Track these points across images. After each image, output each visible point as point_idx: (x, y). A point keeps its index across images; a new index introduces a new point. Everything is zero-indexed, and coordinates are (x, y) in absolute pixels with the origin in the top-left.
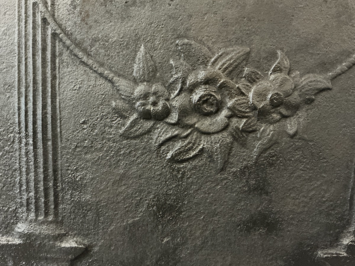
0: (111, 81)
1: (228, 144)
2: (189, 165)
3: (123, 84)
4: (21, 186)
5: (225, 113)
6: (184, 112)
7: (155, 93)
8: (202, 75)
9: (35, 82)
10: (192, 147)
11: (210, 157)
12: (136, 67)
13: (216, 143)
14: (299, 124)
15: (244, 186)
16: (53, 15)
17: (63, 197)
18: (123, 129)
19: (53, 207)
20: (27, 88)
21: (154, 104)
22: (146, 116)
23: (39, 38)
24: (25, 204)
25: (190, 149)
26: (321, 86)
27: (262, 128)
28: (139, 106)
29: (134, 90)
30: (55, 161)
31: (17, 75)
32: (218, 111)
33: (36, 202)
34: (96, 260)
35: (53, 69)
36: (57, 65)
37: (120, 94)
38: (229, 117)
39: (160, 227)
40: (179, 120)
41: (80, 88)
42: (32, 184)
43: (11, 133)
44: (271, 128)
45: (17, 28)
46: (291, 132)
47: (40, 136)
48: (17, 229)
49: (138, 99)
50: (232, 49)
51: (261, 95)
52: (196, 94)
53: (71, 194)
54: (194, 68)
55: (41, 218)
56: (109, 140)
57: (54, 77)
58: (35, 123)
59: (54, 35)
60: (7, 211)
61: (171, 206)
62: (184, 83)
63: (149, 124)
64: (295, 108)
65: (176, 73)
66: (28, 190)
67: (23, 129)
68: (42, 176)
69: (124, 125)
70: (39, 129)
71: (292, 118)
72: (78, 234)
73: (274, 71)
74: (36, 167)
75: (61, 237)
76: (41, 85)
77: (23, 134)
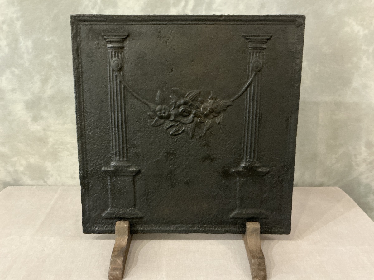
0: (147, 105)
1: (194, 128)
2: (179, 137)
3: (152, 105)
4: (113, 146)
5: (192, 116)
6: (176, 116)
7: (164, 109)
8: (182, 101)
9: (118, 106)
10: (180, 129)
11: (187, 133)
12: (156, 99)
13: (189, 127)
14: (220, 119)
15: (200, 144)
16: (124, 80)
17: (130, 150)
18: (152, 123)
19: (126, 154)
20: (114, 108)
21: (164, 113)
22: (161, 118)
23: (119, 89)
24: (114, 153)
25: (179, 130)
26: (228, 104)
27: (207, 121)
28: (158, 114)
29: (156, 108)
30: (126, 136)
31: (110, 103)
32: (189, 115)
33: (119, 153)
34: (143, 175)
35: (124, 100)
36: (126, 99)
37: (151, 110)
38: (194, 117)
39: (168, 161)
40: (174, 119)
41: (135, 108)
42: (117, 146)
43: (108, 126)
44: (210, 121)
45: (109, 85)
46: (218, 122)
47: (120, 127)
48: (111, 164)
49: (158, 111)
50: (193, 91)
51: (205, 108)
52: (180, 109)
53: (133, 149)
54: (179, 98)
55: (121, 159)
56: (147, 127)
57: (125, 104)
58: (118, 122)
59: (124, 88)
60: (107, 157)
61: (172, 153)
62: (175, 105)
63: (162, 121)
64: (219, 113)
65: (172, 101)
66: (116, 148)
67: (113, 124)
68: (121, 143)
69: (152, 121)
70: (120, 124)
71: (218, 117)
72: (136, 165)
73: (210, 99)
74: (119, 139)
75: (129, 167)
76: (120, 107)
77: (113, 126)
